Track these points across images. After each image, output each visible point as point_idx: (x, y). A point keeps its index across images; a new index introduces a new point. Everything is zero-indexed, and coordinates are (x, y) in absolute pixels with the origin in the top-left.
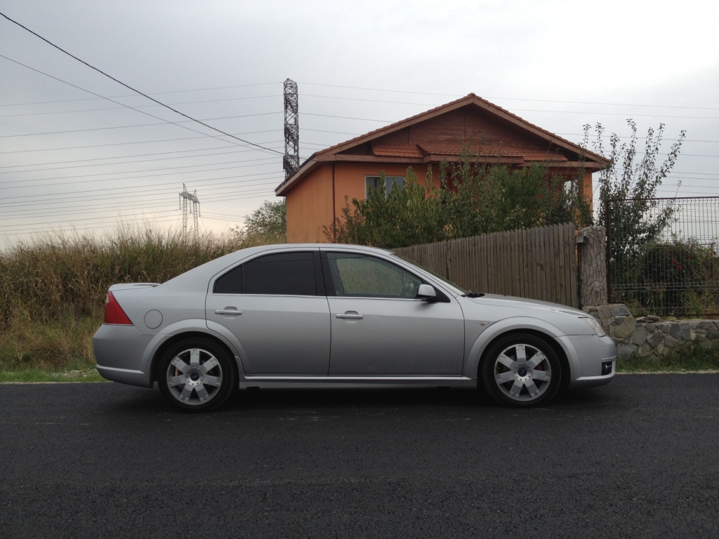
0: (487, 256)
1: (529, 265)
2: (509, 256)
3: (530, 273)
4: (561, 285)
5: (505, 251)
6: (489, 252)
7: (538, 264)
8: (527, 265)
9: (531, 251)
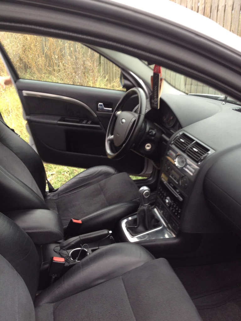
9: (210, 16)
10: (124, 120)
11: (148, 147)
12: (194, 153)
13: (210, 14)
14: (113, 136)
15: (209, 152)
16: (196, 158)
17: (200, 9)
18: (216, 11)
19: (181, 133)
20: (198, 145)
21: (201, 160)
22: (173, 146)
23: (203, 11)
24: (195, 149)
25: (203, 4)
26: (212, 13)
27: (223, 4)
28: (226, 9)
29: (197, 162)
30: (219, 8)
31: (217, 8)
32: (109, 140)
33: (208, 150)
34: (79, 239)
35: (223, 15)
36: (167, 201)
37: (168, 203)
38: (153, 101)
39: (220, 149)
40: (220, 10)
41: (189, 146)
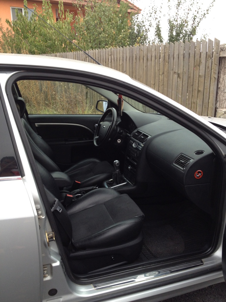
0: (123, 64)
1: (165, 73)
2: (145, 65)
3: (166, 79)
4: (199, 91)
5: (142, 61)
6: (124, 60)
7: (175, 73)
8: (163, 73)
9: (169, 62)
10: (104, 126)
11: (119, 141)
12: (142, 139)
13: (169, 60)
14: (98, 137)
15: (149, 137)
16: (142, 141)
17: (161, 57)
18: (172, 58)
19: (136, 131)
20: (144, 135)
21: (145, 141)
22: (132, 138)
23: (164, 58)
24: (142, 137)
25: (163, 53)
26: (170, 60)
27: (177, 54)
28: (179, 57)
29: (143, 143)
30: (174, 56)
31: (173, 56)
32: (96, 139)
33: (148, 136)
34: (79, 190)
35: (177, 61)
36: (129, 168)
37: (130, 169)
38: (119, 112)
39: (153, 135)
40: (176, 57)
41: (140, 136)
